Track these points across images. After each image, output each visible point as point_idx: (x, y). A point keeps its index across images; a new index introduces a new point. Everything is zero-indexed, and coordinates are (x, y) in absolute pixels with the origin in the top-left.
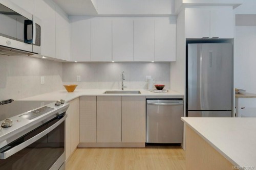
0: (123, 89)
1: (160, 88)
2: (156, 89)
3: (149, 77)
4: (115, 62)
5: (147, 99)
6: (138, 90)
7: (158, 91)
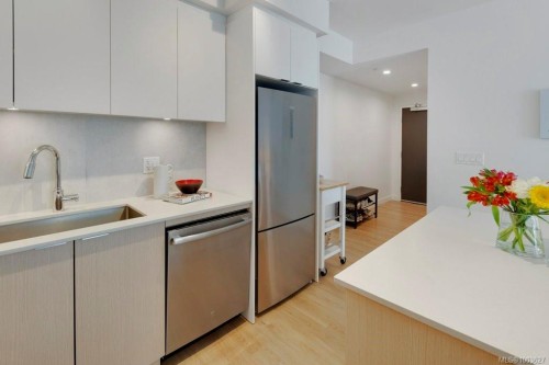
0: (59, 205)
1: (189, 188)
2: (179, 192)
3: (155, 160)
4: (20, 112)
5: (168, 229)
6: (121, 202)
7: (189, 198)
